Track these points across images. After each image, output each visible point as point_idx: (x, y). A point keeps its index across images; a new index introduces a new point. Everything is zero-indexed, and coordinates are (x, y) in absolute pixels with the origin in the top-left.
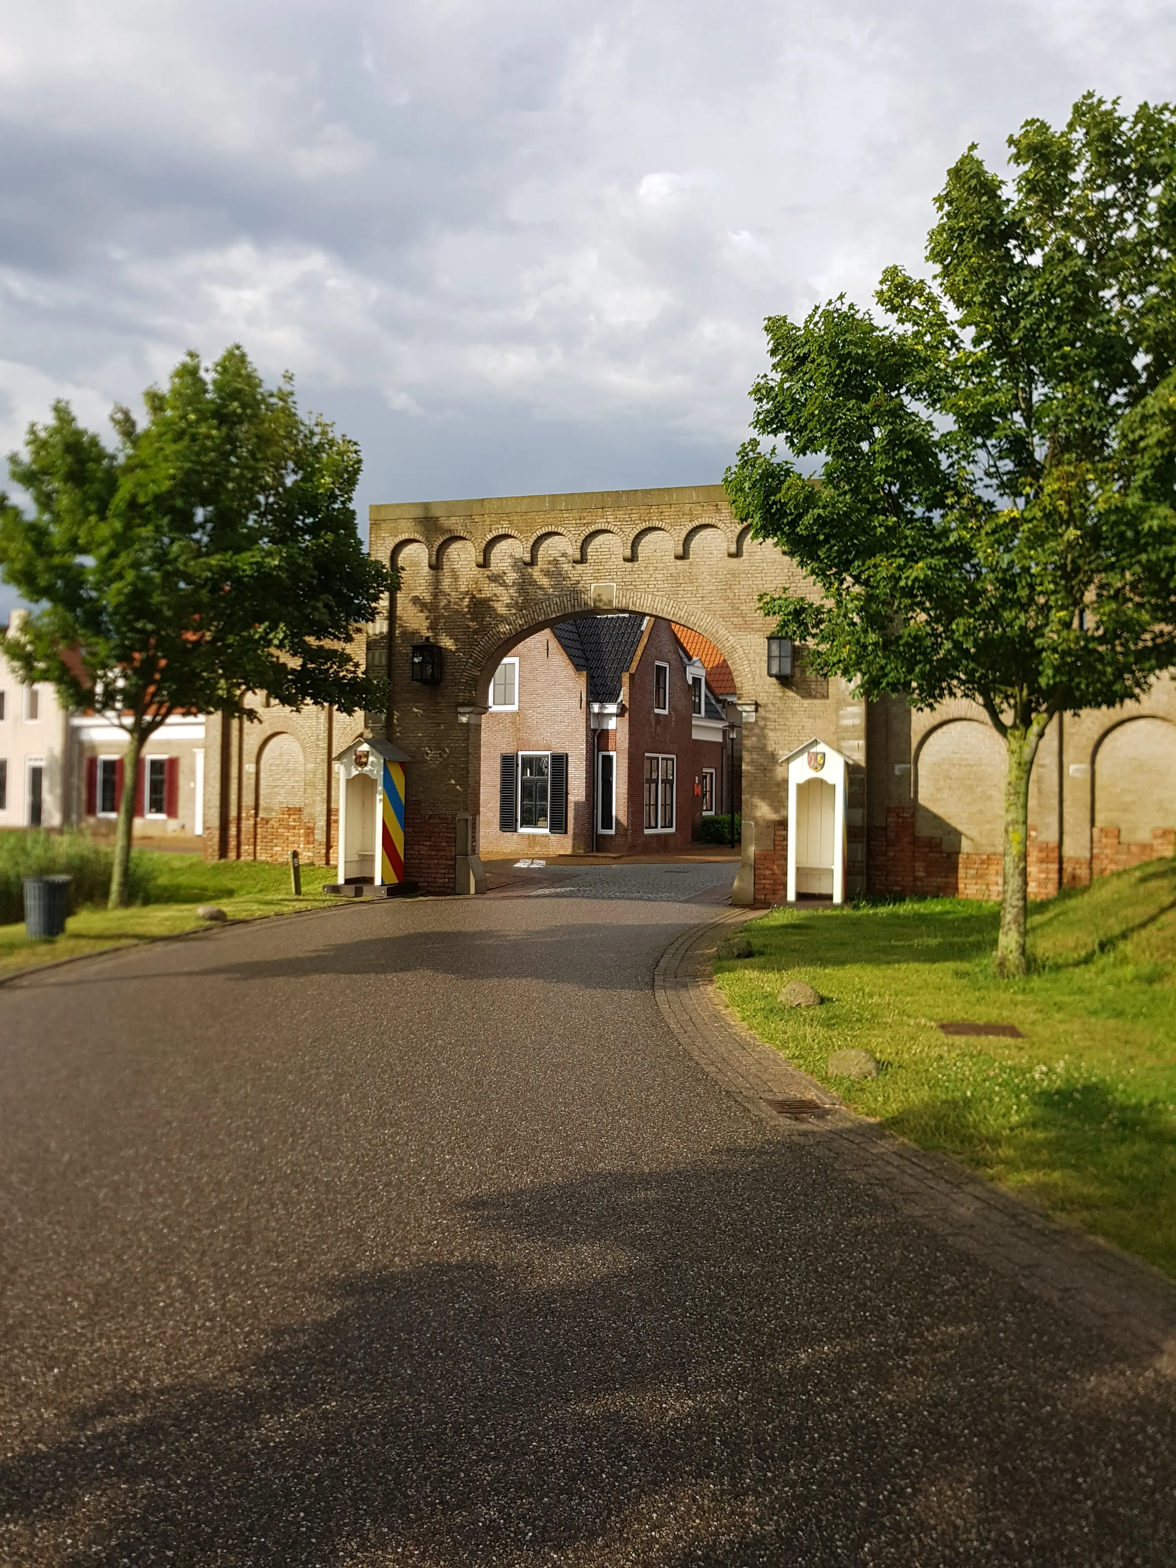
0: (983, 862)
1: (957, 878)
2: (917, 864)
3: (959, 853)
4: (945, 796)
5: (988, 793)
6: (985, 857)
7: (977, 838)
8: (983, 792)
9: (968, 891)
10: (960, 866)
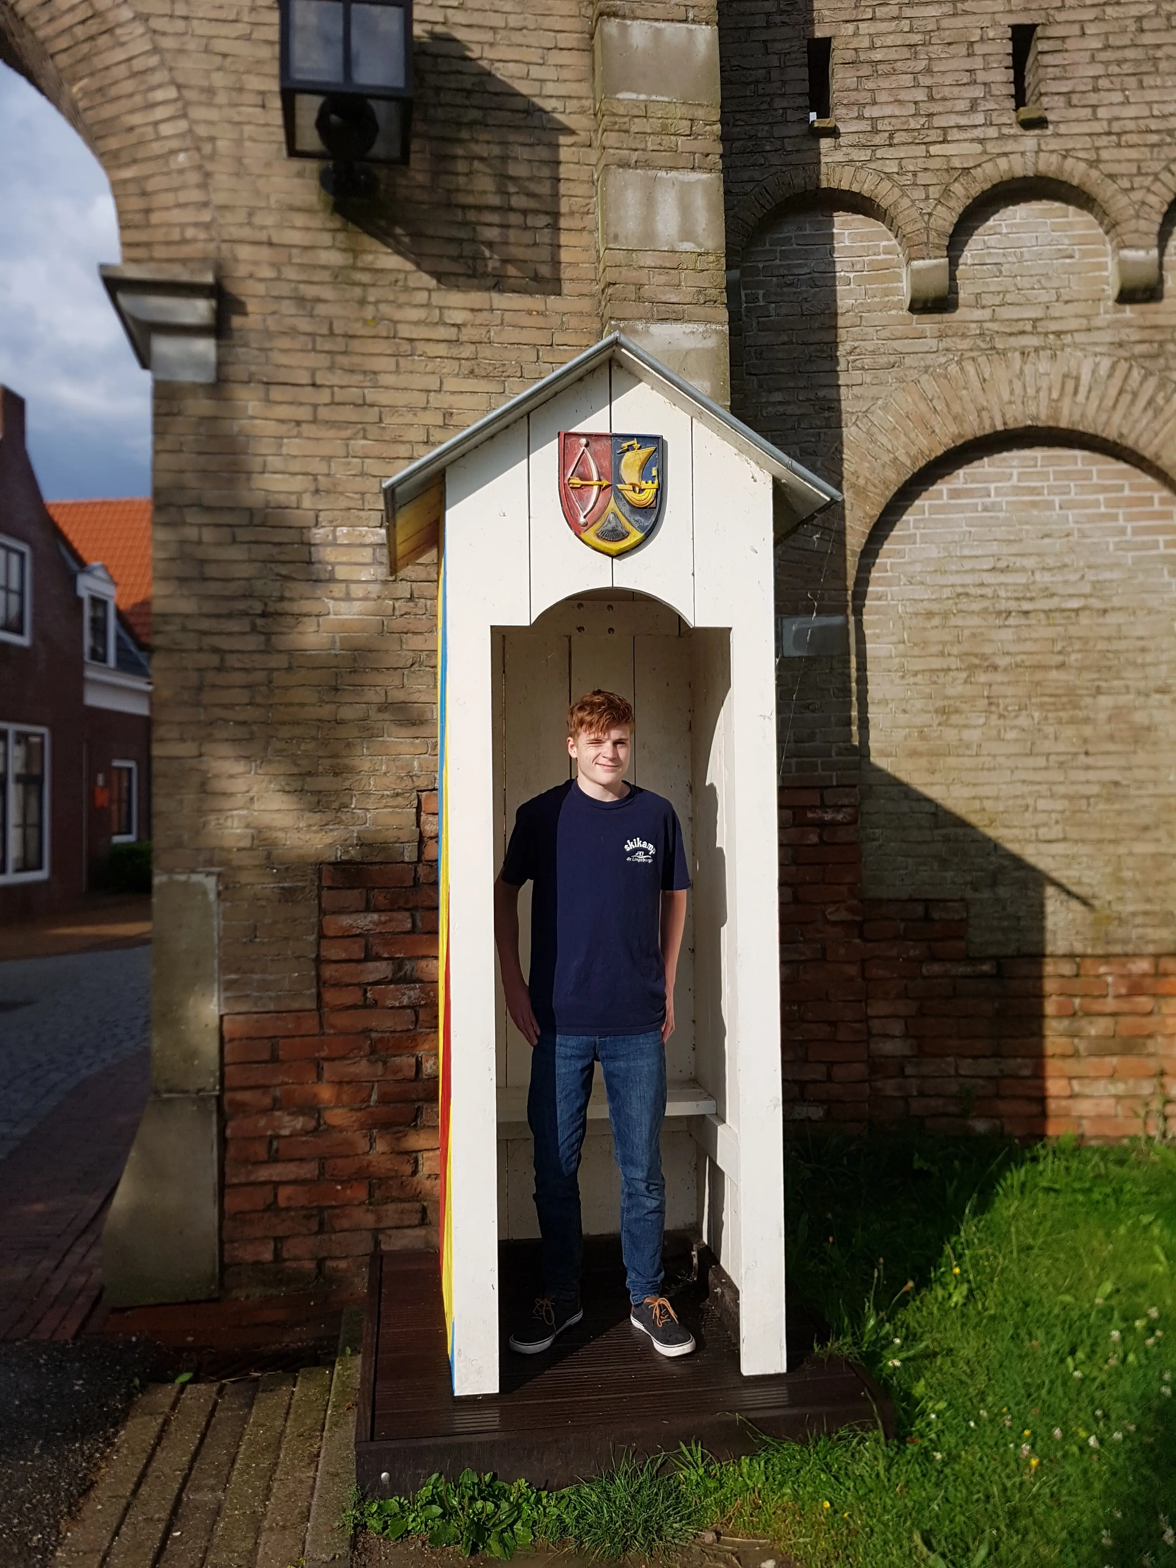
0: (1136, 988)
1: (1039, 1057)
2: (878, 1008)
3: (1038, 956)
4: (973, 735)
5: (1140, 718)
6: (1143, 966)
7: (1105, 895)
8: (1117, 714)
9: (1084, 1107)
10: (1050, 1007)
